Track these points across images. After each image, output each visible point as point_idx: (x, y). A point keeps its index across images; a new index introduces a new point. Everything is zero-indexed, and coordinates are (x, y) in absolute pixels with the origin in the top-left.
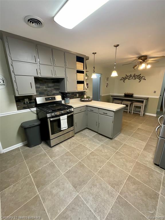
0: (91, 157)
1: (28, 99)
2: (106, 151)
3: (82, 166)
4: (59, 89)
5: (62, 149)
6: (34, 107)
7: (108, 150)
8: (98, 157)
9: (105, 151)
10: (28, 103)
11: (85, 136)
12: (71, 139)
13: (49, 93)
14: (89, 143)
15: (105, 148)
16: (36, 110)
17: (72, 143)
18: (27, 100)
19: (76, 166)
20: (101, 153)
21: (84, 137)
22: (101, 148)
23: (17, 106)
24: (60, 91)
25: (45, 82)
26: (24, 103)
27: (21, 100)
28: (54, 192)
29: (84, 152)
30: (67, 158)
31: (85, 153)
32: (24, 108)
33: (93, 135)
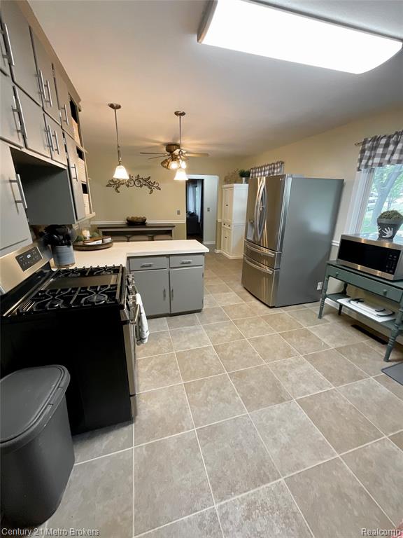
3: (240, 375)
19: (237, 383)
28: (284, 439)
29: (206, 359)
31: (211, 358)
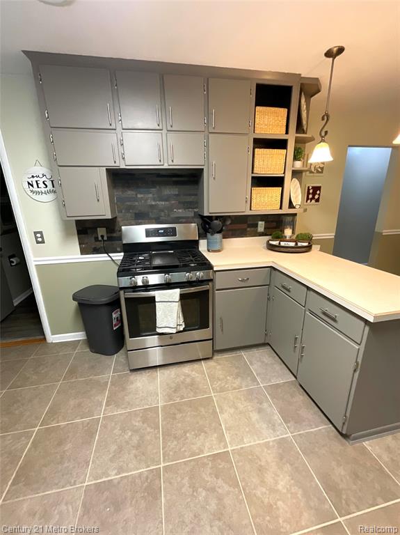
0: (207, 476)
1: (105, 229)
2: (283, 483)
4: (197, 203)
5: (151, 388)
6: (119, 249)
7: (294, 489)
8: (228, 493)
9: (276, 483)
10: (105, 238)
11: (244, 372)
12: (196, 366)
13: (162, 214)
14: (236, 408)
15: (288, 467)
16: (121, 258)
17: (188, 380)
18: (102, 232)
19: (138, 481)
20: (255, 480)
21: (238, 375)
22: (269, 457)
23: (80, 244)
24: (196, 210)
25: (154, 184)
26: (96, 239)
27: (89, 231)
29: (197, 435)
30: (136, 431)
31: (199, 444)
32: (96, 251)
33: (274, 382)
